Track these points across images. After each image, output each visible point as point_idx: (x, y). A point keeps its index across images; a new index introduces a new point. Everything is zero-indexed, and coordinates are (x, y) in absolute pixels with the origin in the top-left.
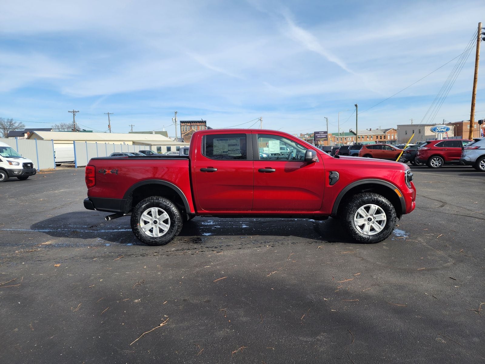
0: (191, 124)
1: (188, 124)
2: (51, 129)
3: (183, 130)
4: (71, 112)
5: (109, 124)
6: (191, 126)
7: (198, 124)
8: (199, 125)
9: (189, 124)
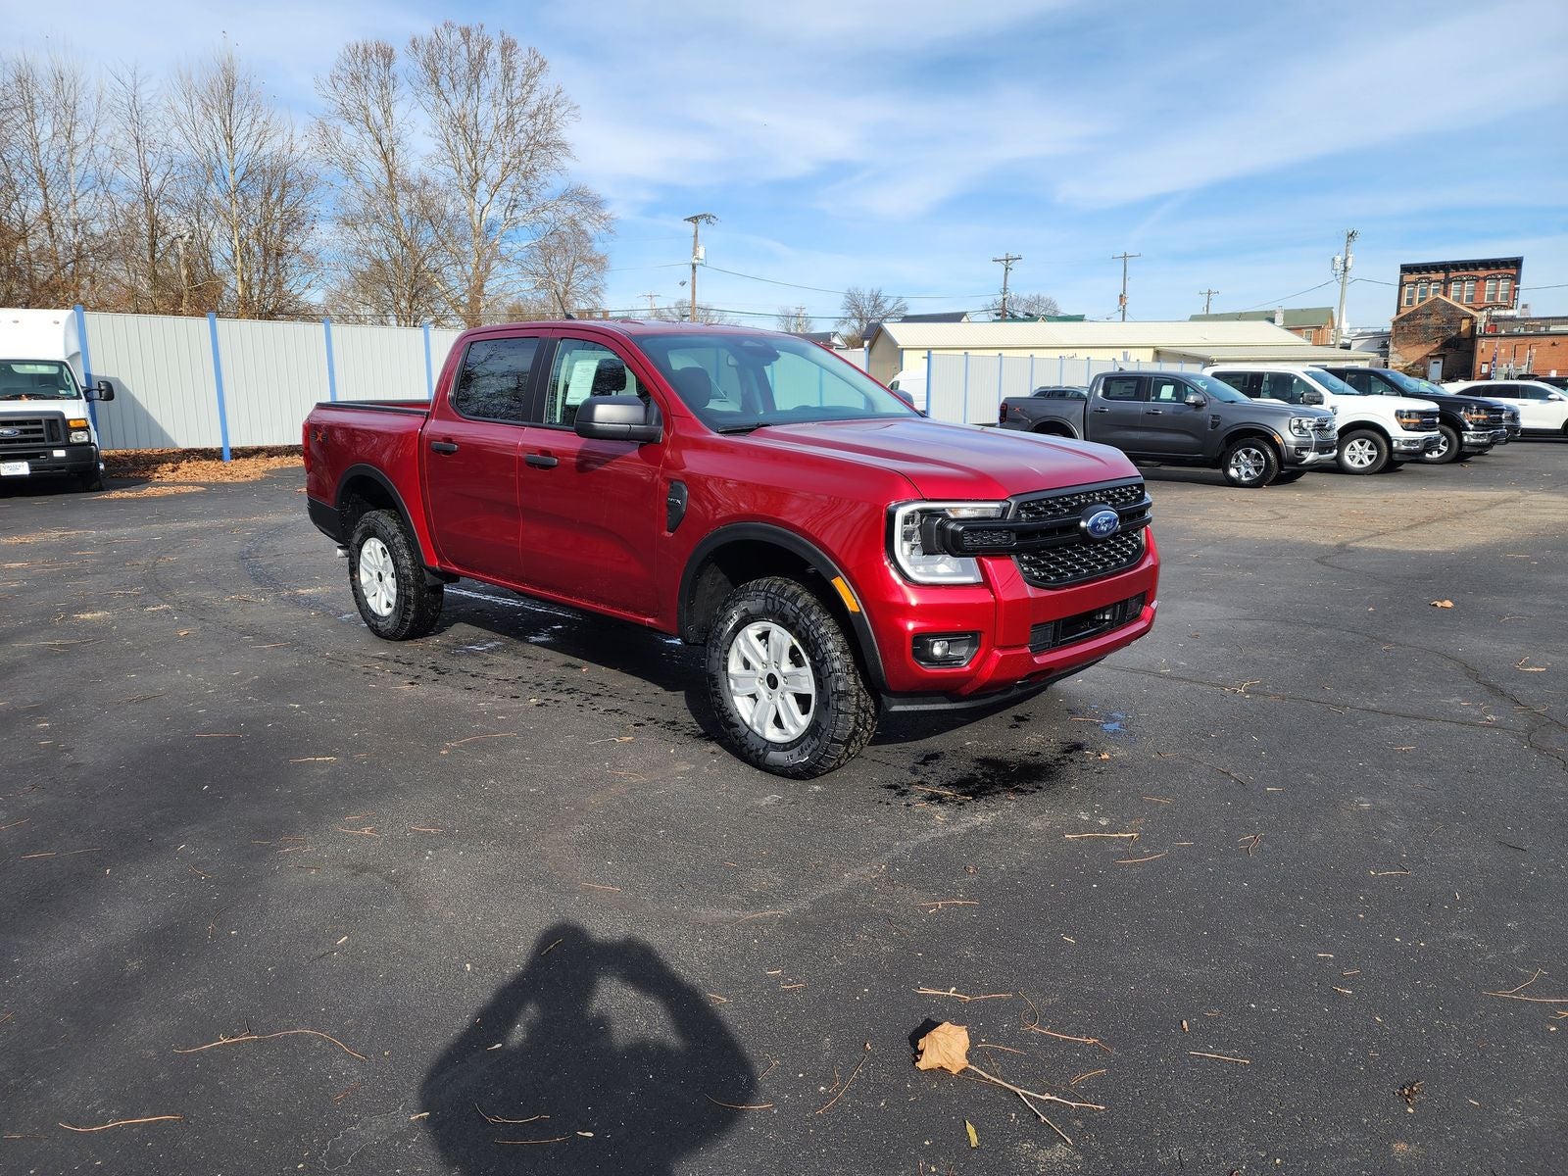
0: (1447, 276)
1: (1433, 276)
2: (963, 314)
3: (1410, 302)
4: (999, 260)
5: (1124, 290)
6: (1447, 282)
7: (1482, 273)
8: (1485, 279)
9: (1441, 276)
